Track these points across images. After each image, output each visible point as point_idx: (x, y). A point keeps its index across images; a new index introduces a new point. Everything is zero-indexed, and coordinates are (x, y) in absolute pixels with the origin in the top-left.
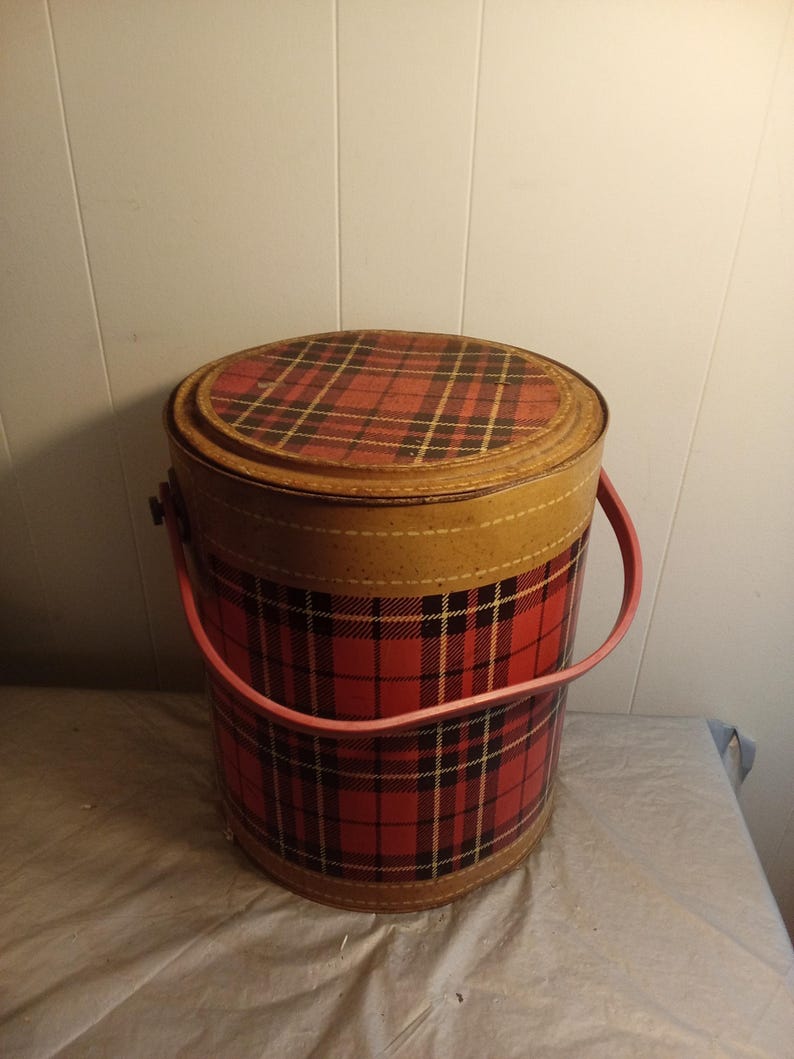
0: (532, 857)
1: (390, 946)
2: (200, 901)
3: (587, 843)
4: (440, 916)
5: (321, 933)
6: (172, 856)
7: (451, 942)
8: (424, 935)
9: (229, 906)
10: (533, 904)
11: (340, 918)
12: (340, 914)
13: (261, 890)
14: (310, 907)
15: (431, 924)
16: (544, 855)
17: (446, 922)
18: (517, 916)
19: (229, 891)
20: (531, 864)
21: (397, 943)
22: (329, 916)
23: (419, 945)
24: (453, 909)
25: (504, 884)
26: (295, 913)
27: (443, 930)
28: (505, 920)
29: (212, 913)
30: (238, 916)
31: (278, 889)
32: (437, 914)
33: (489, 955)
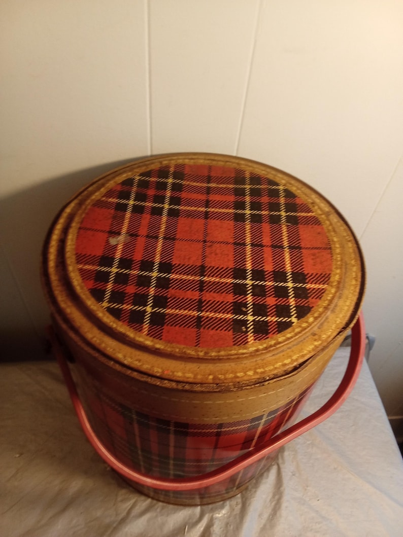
0: (280, 457)
1: (211, 529)
2: (99, 513)
3: (308, 442)
4: (235, 503)
5: (172, 525)
6: (76, 484)
7: (244, 521)
8: (229, 517)
9: (117, 515)
10: (284, 489)
11: (181, 513)
12: (181, 510)
13: (132, 501)
14: (163, 508)
15: (232, 509)
16: (286, 454)
17: (240, 506)
18: (277, 497)
19: (114, 505)
20: (280, 461)
21: (215, 526)
22: (174, 513)
23: (227, 524)
24: (242, 497)
25: (268, 476)
26: (155, 514)
27: (238, 512)
28: (271, 501)
29: (107, 521)
30: (123, 521)
31: (143, 498)
32: (233, 502)
33: (265, 525)
